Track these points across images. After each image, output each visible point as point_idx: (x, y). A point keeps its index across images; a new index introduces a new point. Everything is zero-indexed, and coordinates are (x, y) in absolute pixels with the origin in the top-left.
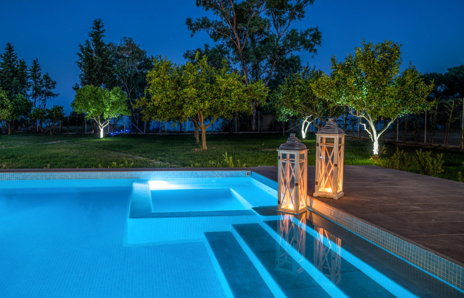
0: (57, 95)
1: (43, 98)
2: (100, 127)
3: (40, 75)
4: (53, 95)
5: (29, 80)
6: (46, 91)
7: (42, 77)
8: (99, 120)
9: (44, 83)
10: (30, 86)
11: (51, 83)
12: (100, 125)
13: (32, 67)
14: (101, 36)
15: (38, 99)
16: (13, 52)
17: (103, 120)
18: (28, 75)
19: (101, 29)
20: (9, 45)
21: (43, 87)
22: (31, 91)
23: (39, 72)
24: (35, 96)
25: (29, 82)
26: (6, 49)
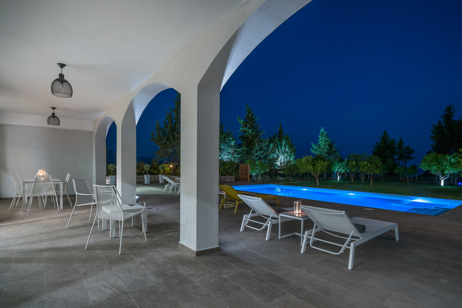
0: (414, 158)
1: (405, 160)
2: (441, 179)
3: (403, 147)
4: (412, 158)
5: (396, 150)
6: (407, 156)
7: (404, 148)
8: (440, 175)
9: (406, 151)
10: (397, 154)
11: (411, 151)
12: (441, 178)
13: (398, 142)
14: (452, 116)
15: (401, 161)
16: (387, 135)
17: (443, 175)
18: (396, 147)
19: (452, 111)
20: (385, 131)
21: (405, 153)
22: (397, 157)
23: (403, 145)
24: (399, 159)
25: (397, 151)
26: (383, 134)
